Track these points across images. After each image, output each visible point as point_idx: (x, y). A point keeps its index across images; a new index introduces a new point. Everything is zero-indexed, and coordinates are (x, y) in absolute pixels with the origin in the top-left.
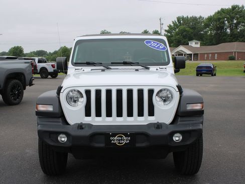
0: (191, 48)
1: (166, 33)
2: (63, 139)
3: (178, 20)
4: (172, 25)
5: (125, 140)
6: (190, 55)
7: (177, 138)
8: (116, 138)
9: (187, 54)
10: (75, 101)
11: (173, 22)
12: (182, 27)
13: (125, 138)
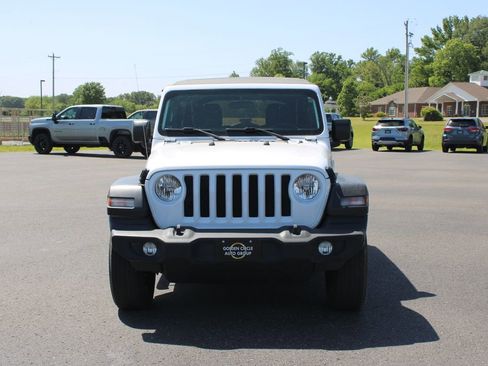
0: (474, 90)
1: (418, 56)
2: (150, 250)
3: (445, 27)
4: (432, 36)
5: (246, 251)
6: (473, 104)
7: (325, 248)
8: (231, 248)
9: (465, 103)
10: (168, 193)
11: (433, 30)
12: (454, 42)
13: (245, 248)
